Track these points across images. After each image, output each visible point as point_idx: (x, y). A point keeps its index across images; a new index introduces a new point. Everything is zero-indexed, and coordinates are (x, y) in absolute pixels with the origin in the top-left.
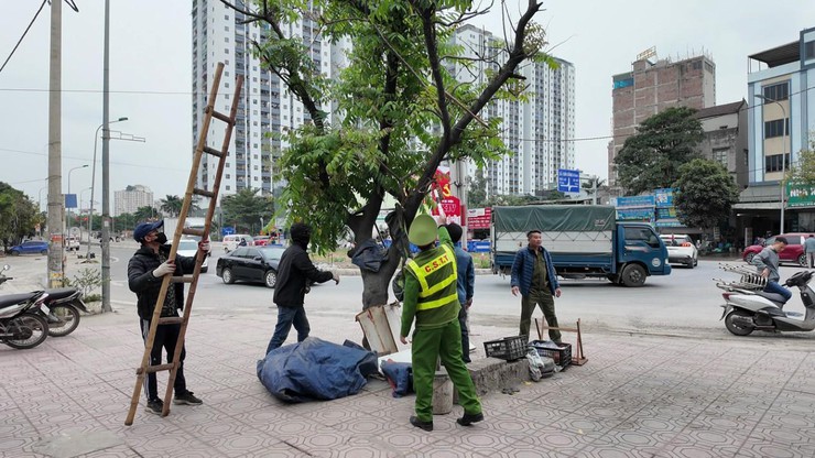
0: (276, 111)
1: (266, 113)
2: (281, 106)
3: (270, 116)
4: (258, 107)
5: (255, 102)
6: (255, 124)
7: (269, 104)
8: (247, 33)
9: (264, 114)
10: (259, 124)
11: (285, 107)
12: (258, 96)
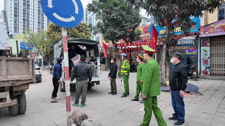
0: (28, 25)
1: (25, 26)
2: (30, 24)
3: (26, 27)
4: (22, 24)
5: (21, 23)
6: (21, 29)
7: (26, 23)
8: (18, 3)
9: (24, 26)
10: (22, 29)
11: (31, 24)
12: (22, 21)
